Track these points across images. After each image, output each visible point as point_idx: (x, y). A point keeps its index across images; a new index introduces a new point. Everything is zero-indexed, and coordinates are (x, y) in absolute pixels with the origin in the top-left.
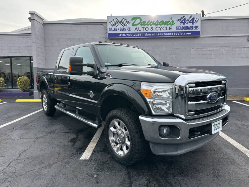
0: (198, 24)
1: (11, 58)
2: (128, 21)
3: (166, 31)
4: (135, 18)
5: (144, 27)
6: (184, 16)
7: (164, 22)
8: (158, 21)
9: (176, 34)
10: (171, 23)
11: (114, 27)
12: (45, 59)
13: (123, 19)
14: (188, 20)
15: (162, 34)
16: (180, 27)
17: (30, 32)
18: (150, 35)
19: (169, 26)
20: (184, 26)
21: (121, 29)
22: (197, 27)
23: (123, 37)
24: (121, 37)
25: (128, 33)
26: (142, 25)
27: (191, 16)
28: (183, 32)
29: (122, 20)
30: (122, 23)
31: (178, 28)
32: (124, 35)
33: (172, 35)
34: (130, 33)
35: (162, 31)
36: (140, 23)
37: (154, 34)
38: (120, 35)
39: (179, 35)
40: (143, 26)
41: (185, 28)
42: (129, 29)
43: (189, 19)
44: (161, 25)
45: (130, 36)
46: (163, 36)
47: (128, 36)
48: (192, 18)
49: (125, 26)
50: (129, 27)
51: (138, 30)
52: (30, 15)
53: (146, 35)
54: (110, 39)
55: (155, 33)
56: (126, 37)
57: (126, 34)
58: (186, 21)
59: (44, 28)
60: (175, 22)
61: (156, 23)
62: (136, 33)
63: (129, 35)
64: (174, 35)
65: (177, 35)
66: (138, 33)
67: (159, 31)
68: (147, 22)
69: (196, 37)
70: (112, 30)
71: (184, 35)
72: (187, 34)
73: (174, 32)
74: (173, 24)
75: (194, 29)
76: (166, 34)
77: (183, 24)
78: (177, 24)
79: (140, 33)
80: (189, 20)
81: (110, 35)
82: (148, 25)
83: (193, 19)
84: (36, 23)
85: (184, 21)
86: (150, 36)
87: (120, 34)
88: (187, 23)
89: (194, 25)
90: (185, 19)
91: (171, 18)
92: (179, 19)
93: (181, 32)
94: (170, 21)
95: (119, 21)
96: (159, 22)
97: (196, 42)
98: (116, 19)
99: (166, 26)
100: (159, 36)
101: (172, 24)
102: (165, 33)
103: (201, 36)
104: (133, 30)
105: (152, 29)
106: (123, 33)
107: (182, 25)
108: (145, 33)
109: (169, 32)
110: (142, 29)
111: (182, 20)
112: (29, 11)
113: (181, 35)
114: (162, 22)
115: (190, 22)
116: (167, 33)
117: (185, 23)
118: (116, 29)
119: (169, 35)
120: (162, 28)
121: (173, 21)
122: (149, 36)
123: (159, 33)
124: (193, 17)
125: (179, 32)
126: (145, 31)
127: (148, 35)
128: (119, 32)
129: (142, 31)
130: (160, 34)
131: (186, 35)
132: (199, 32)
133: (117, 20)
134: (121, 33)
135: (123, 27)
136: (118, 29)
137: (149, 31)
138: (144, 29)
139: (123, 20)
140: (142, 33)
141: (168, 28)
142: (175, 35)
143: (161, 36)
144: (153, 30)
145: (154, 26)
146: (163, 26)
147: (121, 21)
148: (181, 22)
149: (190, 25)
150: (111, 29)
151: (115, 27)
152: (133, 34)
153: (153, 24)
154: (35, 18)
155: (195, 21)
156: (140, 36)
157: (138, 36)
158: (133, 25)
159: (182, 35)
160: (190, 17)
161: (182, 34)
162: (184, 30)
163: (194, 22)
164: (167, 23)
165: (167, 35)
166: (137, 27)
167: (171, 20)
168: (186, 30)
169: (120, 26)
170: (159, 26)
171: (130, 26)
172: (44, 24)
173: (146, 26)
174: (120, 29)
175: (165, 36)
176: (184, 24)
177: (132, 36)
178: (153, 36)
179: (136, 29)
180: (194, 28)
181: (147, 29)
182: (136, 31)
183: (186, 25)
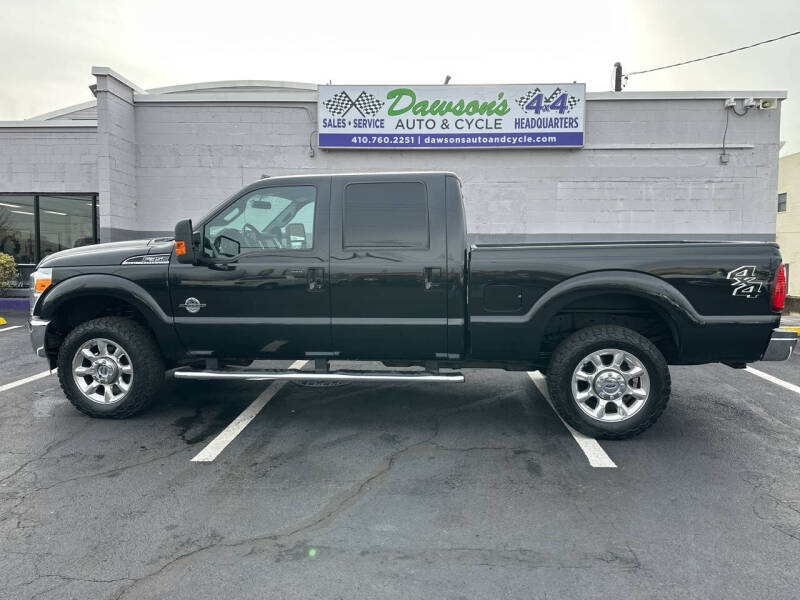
0: (577, 111)
1: (37, 196)
2: (377, 101)
3: (484, 131)
4: (397, 93)
5: (422, 118)
6: (537, 90)
7: (480, 104)
8: (461, 103)
9: (515, 140)
10: (501, 109)
11: (337, 117)
12: (136, 204)
13: (364, 93)
14: (547, 101)
15: (474, 141)
16: (525, 121)
17: (94, 123)
18: (440, 141)
19: (495, 116)
20: (536, 117)
21: (358, 124)
22: (573, 121)
23: (362, 144)
24: (357, 144)
25: (377, 136)
26: (415, 113)
27: (558, 89)
28: (534, 136)
29: (360, 97)
30: (359, 106)
31: (518, 123)
32: (365, 140)
33: (500, 144)
34: (383, 136)
35: (474, 130)
36: (412, 107)
37: (452, 140)
38: (354, 140)
39: (523, 144)
40: (419, 116)
41: (541, 123)
42: (378, 124)
43: (552, 97)
44: (470, 114)
45: (383, 144)
46: (477, 144)
47: (377, 144)
48: (559, 96)
49: (368, 113)
50: (378, 116)
51: (405, 126)
52: (95, 78)
53: (427, 140)
54: (324, 150)
55: (454, 136)
56: (371, 145)
57: (370, 136)
58: (543, 104)
59: (135, 114)
60: (512, 104)
61: (458, 109)
62: (399, 136)
63: (380, 140)
64: (506, 144)
65: (518, 143)
66: (404, 136)
67: (466, 131)
68: (430, 105)
69: (571, 150)
70: (328, 124)
71: (537, 143)
72: (544, 139)
73: (508, 135)
74: (504, 110)
75: (566, 127)
76: (485, 140)
77: (534, 111)
78: (517, 112)
79: (410, 135)
80: (553, 101)
81: (325, 139)
82: (434, 113)
83: (564, 97)
84: (112, 102)
85: (536, 104)
86: (440, 145)
87: (352, 136)
88: (546, 109)
89: (566, 115)
90: (539, 97)
91: (501, 95)
92: (523, 98)
93: (529, 135)
94: (499, 102)
95: (350, 100)
96: (466, 105)
97: (570, 163)
98: (344, 93)
99: (485, 116)
100: (466, 144)
101: (503, 113)
102: (482, 135)
103: (586, 145)
104: (390, 127)
105: (445, 125)
106: (362, 136)
107: (531, 114)
108: (424, 136)
109: (494, 136)
110: (417, 123)
111: (531, 99)
112: (94, 68)
113: (527, 143)
114: (474, 104)
115: (553, 107)
116: (488, 136)
117: (541, 107)
118: (342, 123)
119: (494, 144)
120: (474, 122)
121: (505, 103)
122: (436, 144)
123: (466, 136)
124: (563, 92)
125: (522, 135)
126: (424, 131)
127: (433, 141)
128: (349, 130)
129: (416, 131)
130: (469, 140)
131: (541, 143)
132: (580, 135)
133: (347, 96)
134: (357, 135)
135: (363, 118)
136: (346, 122)
137: (438, 130)
138: (423, 123)
139: (363, 99)
140: (416, 136)
141: (491, 124)
142: (511, 144)
143: (472, 144)
144: (447, 127)
145: (451, 117)
146: (477, 116)
147: (357, 100)
148: (528, 107)
149: (554, 114)
150: (327, 122)
151: (340, 116)
152: (391, 137)
153: (449, 109)
154: (111, 86)
155: (568, 104)
156: (410, 144)
157: (404, 145)
158: (392, 112)
159: (532, 144)
160: (555, 93)
161: (530, 139)
162: (536, 130)
163: (566, 108)
164: (488, 108)
165: (488, 144)
166: (403, 117)
167: (502, 100)
168: (542, 130)
169: (353, 114)
170: (464, 116)
171: (382, 113)
172: (136, 104)
173: (429, 116)
174: (353, 124)
175: (482, 144)
176: (537, 112)
177: (389, 145)
178: (449, 144)
179: (400, 124)
180: (566, 123)
181: (430, 124)
182: (400, 131)
183: (543, 115)
